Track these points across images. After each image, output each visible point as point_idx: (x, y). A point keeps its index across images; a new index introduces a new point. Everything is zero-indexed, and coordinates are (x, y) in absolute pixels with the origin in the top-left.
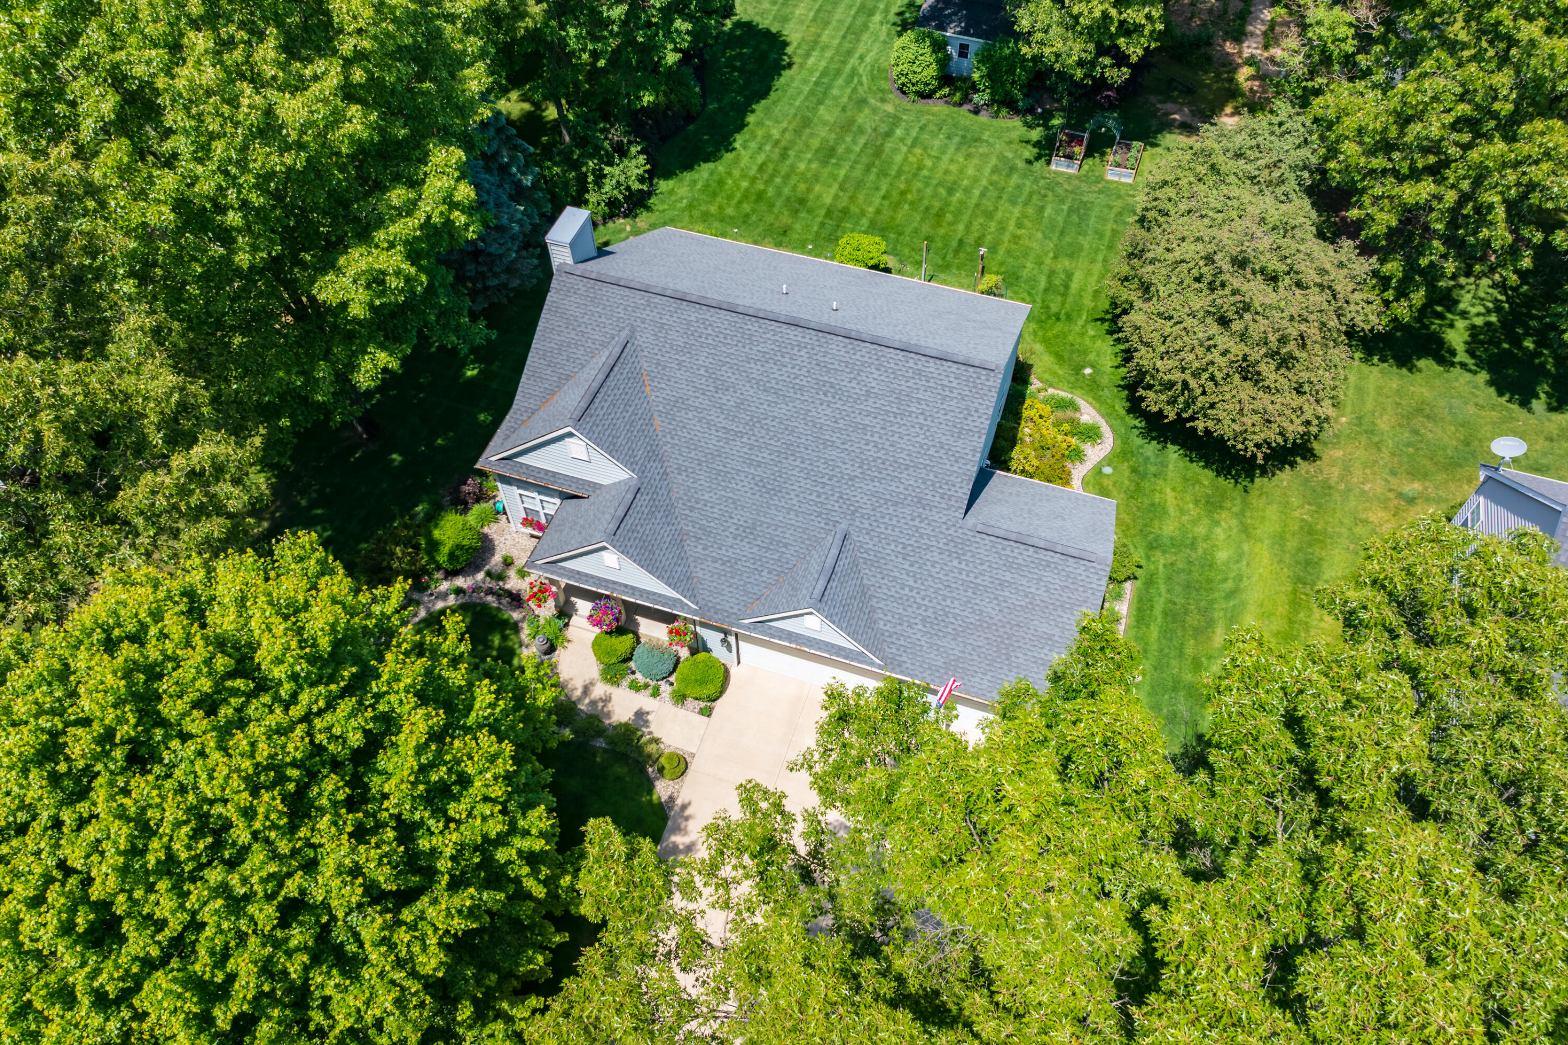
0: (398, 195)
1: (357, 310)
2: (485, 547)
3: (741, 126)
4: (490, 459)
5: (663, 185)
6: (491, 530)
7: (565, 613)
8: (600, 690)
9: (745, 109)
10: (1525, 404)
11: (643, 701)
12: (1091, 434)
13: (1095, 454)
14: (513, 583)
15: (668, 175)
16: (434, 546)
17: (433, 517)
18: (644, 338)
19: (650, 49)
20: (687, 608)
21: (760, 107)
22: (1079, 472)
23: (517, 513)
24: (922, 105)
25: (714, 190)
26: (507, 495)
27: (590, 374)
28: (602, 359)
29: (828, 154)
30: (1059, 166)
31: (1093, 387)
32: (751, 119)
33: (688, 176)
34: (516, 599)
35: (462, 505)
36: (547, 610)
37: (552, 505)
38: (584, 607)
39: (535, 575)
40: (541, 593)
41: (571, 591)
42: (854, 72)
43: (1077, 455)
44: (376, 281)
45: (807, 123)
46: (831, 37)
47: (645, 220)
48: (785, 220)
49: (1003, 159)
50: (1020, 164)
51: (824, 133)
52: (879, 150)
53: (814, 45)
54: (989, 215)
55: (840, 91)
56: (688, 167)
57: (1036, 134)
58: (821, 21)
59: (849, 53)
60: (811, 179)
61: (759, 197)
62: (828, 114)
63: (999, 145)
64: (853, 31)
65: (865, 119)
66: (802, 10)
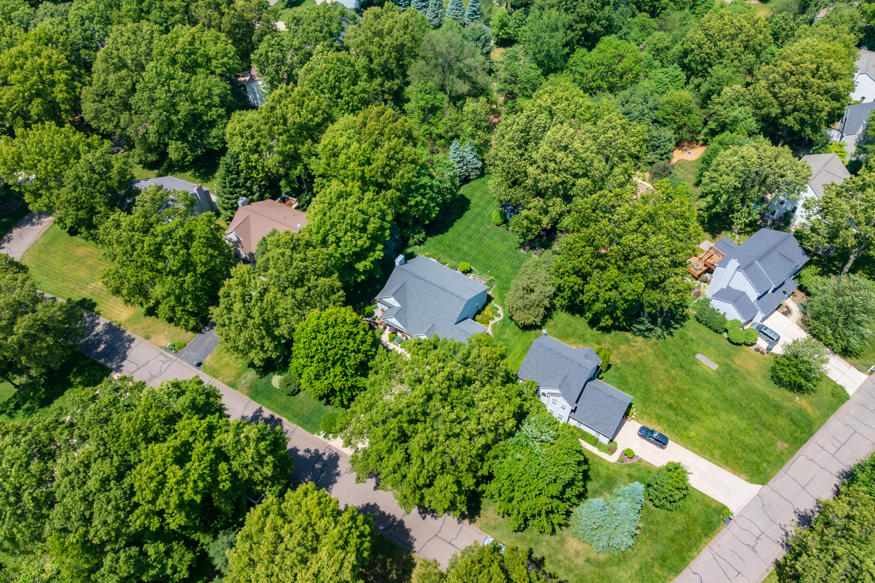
0: (372, 254)
1: (361, 270)
2: (373, 313)
3: (452, 225)
4: (377, 298)
5: (429, 239)
6: (375, 310)
7: (385, 328)
8: (388, 343)
9: (454, 221)
10: (592, 328)
11: (395, 346)
12: (499, 315)
13: (497, 319)
14: (377, 321)
15: (431, 236)
16: (364, 311)
17: (365, 306)
18: (408, 282)
19: (430, 213)
20: (405, 331)
21: (459, 221)
22: (492, 322)
23: (380, 308)
24: (498, 227)
25: (440, 242)
26: (379, 305)
27: (397, 287)
28: (400, 284)
29: (469, 237)
30: (522, 251)
31: (504, 306)
32: (455, 224)
33: (435, 237)
34: (377, 324)
35: (370, 305)
36: (381, 327)
37: (387, 308)
38: (388, 328)
39: (381, 320)
40: (381, 324)
41: (387, 324)
42: (484, 215)
43: (493, 319)
44: (366, 266)
45: (468, 228)
46: (482, 203)
47: (422, 247)
48: (454, 253)
49: (511, 247)
50: (514, 248)
51: (471, 232)
52: (482, 238)
53: (477, 205)
54: (500, 261)
55: (479, 220)
56: (436, 235)
57: (522, 241)
58: (481, 198)
59: (485, 209)
60: (463, 244)
61: (450, 246)
62: (473, 226)
63: (511, 242)
64: (488, 202)
65: (482, 229)
66: (478, 194)
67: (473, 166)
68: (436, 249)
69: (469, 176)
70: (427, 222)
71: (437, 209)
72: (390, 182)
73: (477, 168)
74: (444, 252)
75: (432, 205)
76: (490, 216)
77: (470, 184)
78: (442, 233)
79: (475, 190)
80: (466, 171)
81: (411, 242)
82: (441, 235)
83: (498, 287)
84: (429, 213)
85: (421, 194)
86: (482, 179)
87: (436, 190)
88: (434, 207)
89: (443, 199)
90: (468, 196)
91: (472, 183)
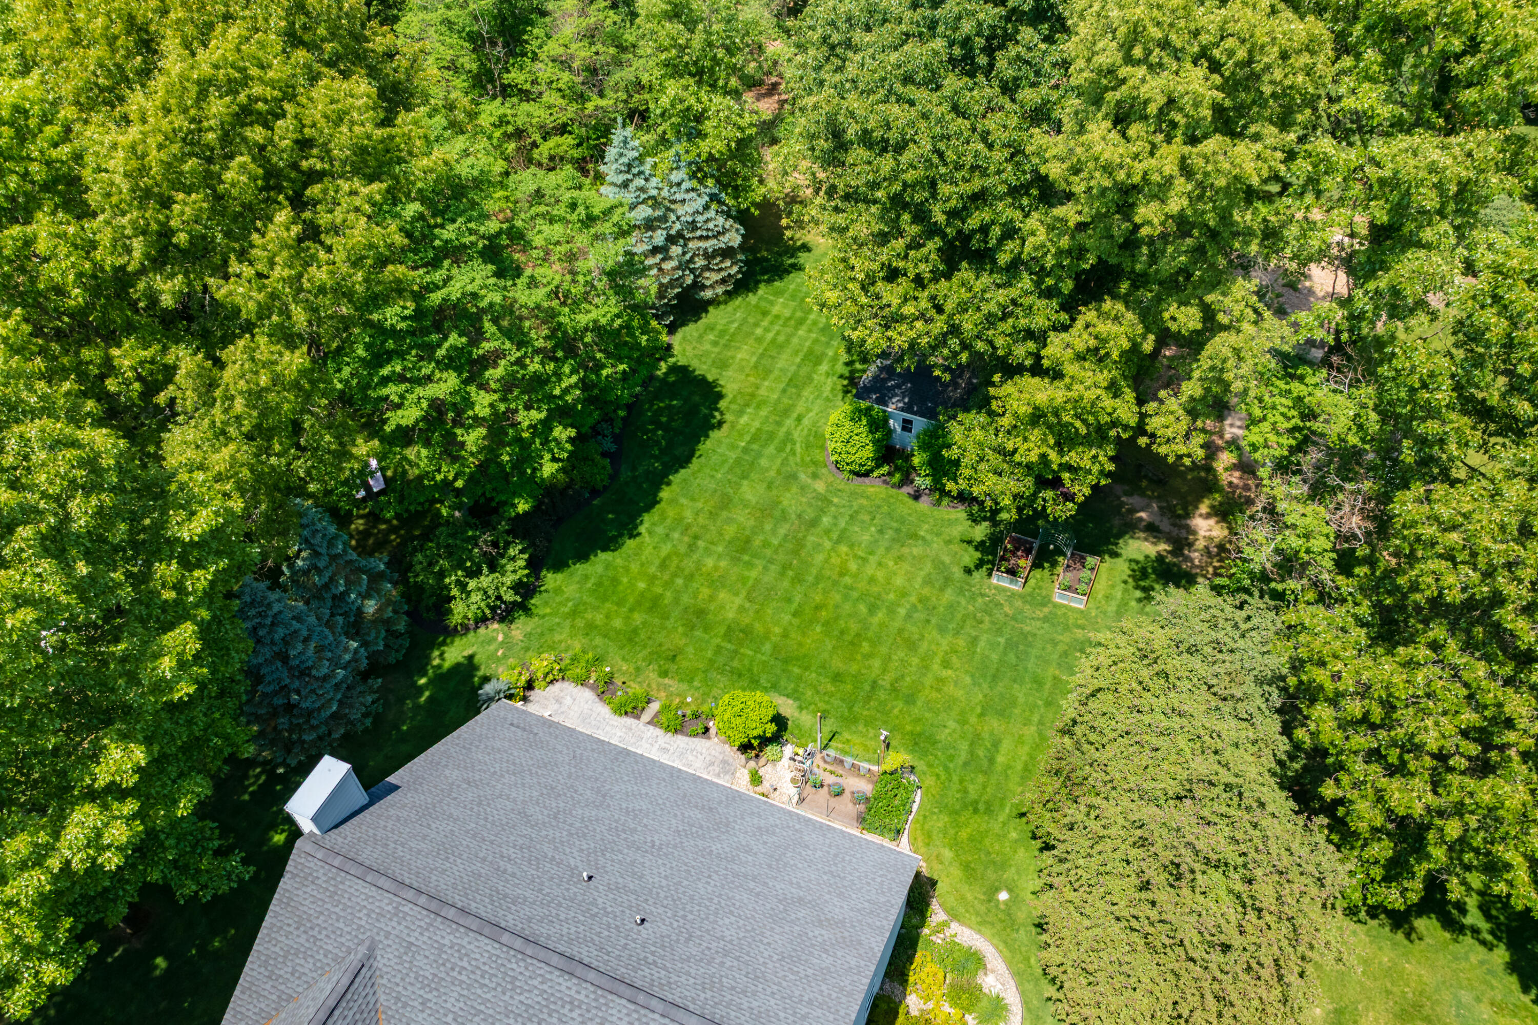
3: (652, 503)
5: (551, 579)
9: (660, 480)
15: (559, 566)
19: (527, 458)
21: (676, 478)
24: (859, 484)
25: (605, 591)
29: (741, 548)
30: (1000, 581)
31: (1006, 925)
32: (665, 494)
33: (580, 569)
42: (788, 438)
45: (726, 503)
46: (770, 390)
47: (521, 627)
48: (677, 639)
49: (939, 565)
50: (958, 573)
51: (742, 518)
52: (800, 544)
53: (750, 399)
54: (912, 646)
55: (769, 461)
56: (583, 556)
57: (981, 531)
58: (762, 369)
59: (786, 412)
60: (717, 582)
61: (654, 604)
62: (751, 492)
63: (937, 544)
64: (795, 384)
65: (790, 501)
66: (744, 354)
67: (710, 245)
68: (590, 627)
69: (697, 286)
70: (523, 506)
71: (561, 433)
72: (221, 290)
73: (727, 253)
74: (630, 638)
75: (528, 418)
76: (816, 439)
77: (706, 320)
78: (610, 544)
79: (729, 340)
80: (684, 266)
81: (460, 611)
82: (603, 556)
83: (940, 804)
84: (519, 463)
85: (451, 363)
86: (752, 298)
87: (539, 337)
88: (543, 429)
89: (584, 384)
90: (703, 369)
91: (714, 316)
